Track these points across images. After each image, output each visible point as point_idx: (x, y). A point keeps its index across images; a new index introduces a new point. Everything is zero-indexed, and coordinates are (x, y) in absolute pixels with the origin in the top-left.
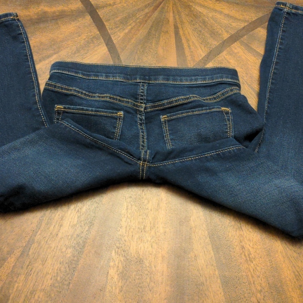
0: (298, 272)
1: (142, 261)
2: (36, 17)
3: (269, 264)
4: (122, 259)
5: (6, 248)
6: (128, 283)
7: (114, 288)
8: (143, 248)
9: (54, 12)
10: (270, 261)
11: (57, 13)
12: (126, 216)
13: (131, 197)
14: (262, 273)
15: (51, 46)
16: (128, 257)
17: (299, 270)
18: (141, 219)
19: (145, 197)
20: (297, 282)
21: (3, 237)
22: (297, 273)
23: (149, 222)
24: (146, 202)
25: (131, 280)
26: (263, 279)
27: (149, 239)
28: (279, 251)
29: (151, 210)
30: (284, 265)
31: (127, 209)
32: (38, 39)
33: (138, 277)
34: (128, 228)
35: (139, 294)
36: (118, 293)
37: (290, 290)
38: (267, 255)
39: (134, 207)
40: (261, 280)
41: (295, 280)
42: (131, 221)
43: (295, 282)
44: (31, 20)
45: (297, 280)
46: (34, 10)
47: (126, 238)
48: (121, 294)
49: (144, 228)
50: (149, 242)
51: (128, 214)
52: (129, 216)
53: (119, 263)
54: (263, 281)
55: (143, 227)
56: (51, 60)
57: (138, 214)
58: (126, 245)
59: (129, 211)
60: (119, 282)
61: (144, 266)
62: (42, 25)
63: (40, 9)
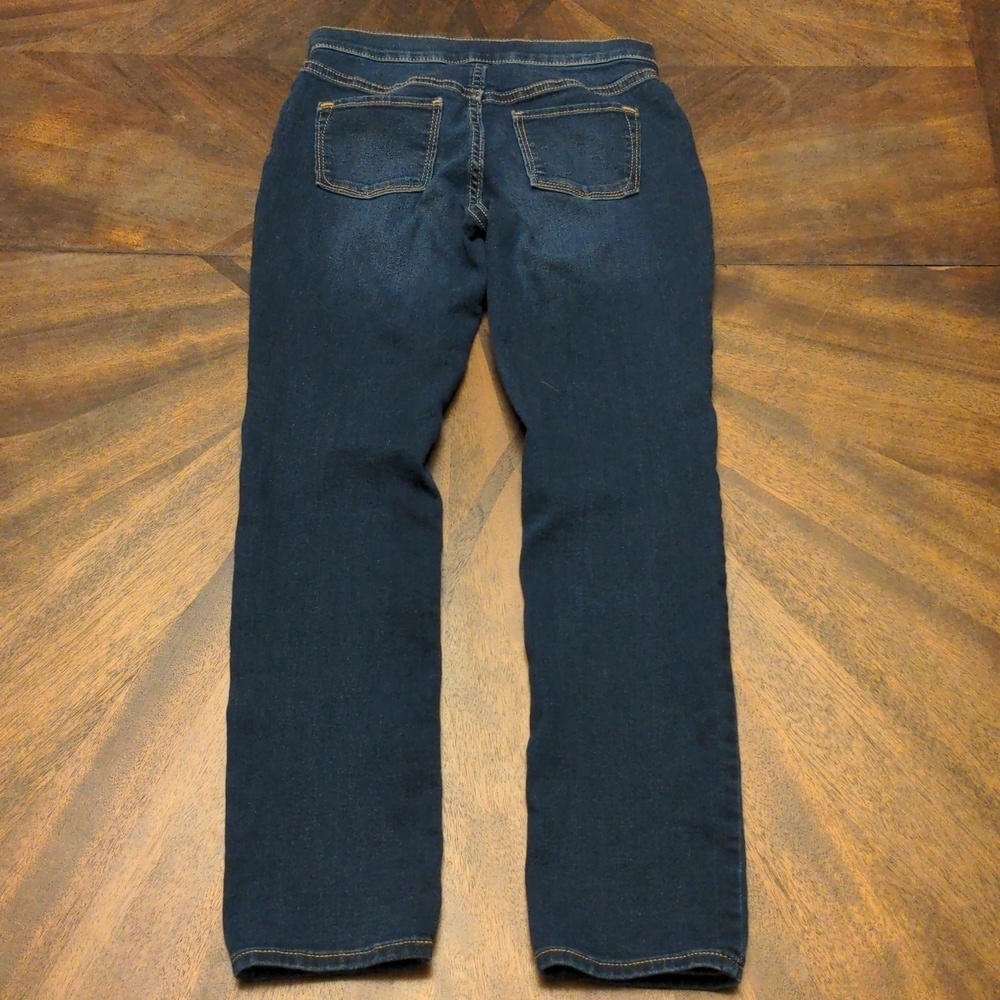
0: (832, 785)
1: (506, 819)
2: (176, 357)
3: (769, 780)
4: (463, 822)
5: (210, 842)
6: (484, 866)
7: (457, 883)
8: (501, 793)
9: (215, 343)
10: (771, 773)
11: (221, 344)
12: (453, 735)
13: (455, 695)
14: (758, 800)
15: (221, 413)
16: (474, 817)
17: (833, 781)
18: (487, 737)
19: (486, 689)
20: (833, 806)
21: (199, 821)
22: (830, 788)
23: (504, 739)
24: (490, 699)
25: (489, 861)
26: (762, 812)
27: (512, 772)
28: (786, 750)
29: (504, 714)
30: (801, 777)
31: (453, 720)
32: (190, 404)
33: (502, 853)
34: (463, 760)
35: (511, 886)
36: (467, 892)
37: (823, 822)
38: (762, 762)
39: (465, 714)
40: (760, 814)
41: (829, 801)
42: (465, 743)
43: (829, 806)
44: (165, 365)
45: (833, 800)
46: (169, 344)
47: (462, 779)
48: (475, 891)
49: (497, 753)
50: (512, 779)
51: (458, 730)
52: (460, 733)
53: (457, 831)
54: (764, 815)
55: (493, 750)
56: (228, 442)
57: (479, 727)
58: (466, 791)
59: (458, 724)
60: (465, 869)
61: (512, 828)
62: (193, 374)
63: (181, 341)
